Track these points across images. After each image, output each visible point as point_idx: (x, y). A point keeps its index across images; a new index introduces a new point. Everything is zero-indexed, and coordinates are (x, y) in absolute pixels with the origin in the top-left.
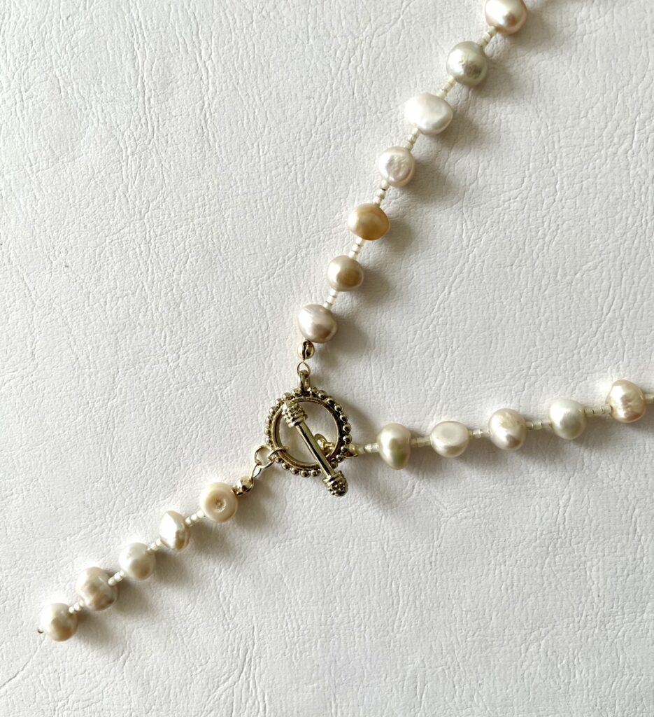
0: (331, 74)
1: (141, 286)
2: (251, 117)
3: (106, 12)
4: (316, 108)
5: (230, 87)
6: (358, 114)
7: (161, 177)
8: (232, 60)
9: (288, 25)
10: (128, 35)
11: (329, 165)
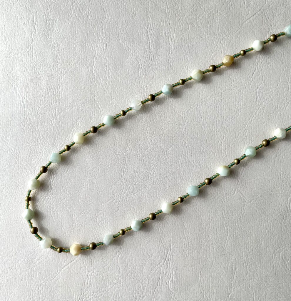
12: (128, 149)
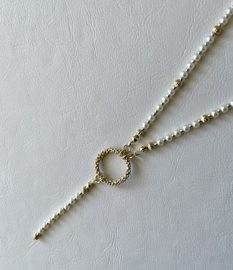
0: (138, 28)
1: (74, 108)
2: (110, 46)
3: (59, 13)
4: (133, 41)
5: (102, 36)
6: (148, 42)
7: (80, 69)
8: (103, 26)
9: (122, 12)
10: (67, 21)
11: (138, 61)
12: (67, 144)
